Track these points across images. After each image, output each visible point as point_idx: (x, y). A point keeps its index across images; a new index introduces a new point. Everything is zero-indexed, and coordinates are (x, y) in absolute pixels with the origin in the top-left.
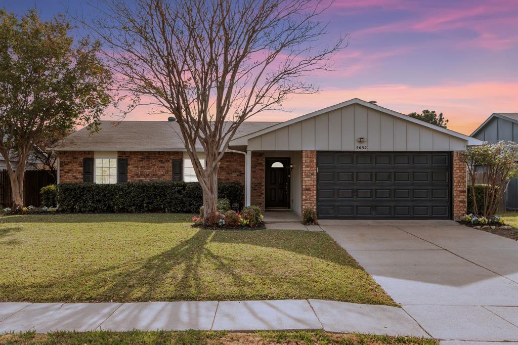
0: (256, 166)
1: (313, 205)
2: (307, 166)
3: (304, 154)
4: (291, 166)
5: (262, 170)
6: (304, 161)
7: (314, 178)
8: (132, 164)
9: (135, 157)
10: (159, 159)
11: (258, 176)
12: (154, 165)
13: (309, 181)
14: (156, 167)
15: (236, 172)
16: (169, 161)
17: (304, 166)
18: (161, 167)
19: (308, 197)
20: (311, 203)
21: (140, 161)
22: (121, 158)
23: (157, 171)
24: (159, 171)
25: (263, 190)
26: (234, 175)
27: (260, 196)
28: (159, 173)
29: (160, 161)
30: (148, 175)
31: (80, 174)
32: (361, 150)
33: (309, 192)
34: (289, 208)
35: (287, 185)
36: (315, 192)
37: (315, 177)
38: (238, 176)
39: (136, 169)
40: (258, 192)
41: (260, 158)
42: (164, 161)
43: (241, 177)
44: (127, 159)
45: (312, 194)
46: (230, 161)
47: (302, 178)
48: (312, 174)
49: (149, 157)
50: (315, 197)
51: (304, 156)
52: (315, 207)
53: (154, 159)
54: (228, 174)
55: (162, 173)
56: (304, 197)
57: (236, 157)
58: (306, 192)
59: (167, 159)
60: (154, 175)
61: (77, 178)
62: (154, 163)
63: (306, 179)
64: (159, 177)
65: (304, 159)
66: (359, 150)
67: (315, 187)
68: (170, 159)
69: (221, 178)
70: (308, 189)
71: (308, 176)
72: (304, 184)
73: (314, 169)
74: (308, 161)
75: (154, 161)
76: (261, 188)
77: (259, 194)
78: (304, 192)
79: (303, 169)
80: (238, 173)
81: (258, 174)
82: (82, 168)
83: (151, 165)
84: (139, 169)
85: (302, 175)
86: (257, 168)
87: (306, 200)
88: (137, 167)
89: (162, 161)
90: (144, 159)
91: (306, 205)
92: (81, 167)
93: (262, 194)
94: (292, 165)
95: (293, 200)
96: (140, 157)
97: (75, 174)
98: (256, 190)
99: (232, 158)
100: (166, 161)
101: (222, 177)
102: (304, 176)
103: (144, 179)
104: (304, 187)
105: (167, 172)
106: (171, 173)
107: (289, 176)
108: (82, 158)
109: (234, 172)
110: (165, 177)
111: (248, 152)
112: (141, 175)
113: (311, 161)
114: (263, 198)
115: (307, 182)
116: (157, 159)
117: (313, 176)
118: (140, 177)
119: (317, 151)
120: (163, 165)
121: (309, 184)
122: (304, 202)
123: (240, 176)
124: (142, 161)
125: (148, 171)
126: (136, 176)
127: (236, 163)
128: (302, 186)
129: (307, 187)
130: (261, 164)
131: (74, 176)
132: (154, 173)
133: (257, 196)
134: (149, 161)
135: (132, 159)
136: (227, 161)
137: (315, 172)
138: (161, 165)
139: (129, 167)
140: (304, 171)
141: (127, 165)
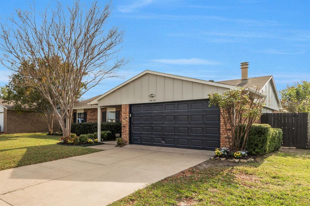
2: (124, 113)
3: (122, 106)
6: (122, 111)
17: (122, 114)
19: (124, 131)
20: (126, 135)
21: (91, 113)
22: (85, 112)
30: (94, 119)
32: (152, 102)
36: (128, 128)
37: (128, 119)
45: (126, 130)
48: (126, 118)
50: (128, 131)
56: (122, 131)
58: (124, 128)
63: (123, 121)
65: (122, 109)
66: (151, 102)
67: (128, 125)
72: (122, 124)
73: (127, 115)
74: (124, 111)
78: (122, 128)
82: (73, 117)
84: (91, 116)
87: (123, 133)
91: (123, 135)
96: (91, 111)
102: (122, 119)
106: (102, 118)
113: (126, 110)
115: (124, 122)
117: (126, 119)
118: (91, 120)
119: (129, 104)
121: (125, 124)
126: (89, 120)
129: (124, 125)
135: (88, 112)
139: (87, 116)
140: (122, 116)
141: (87, 115)
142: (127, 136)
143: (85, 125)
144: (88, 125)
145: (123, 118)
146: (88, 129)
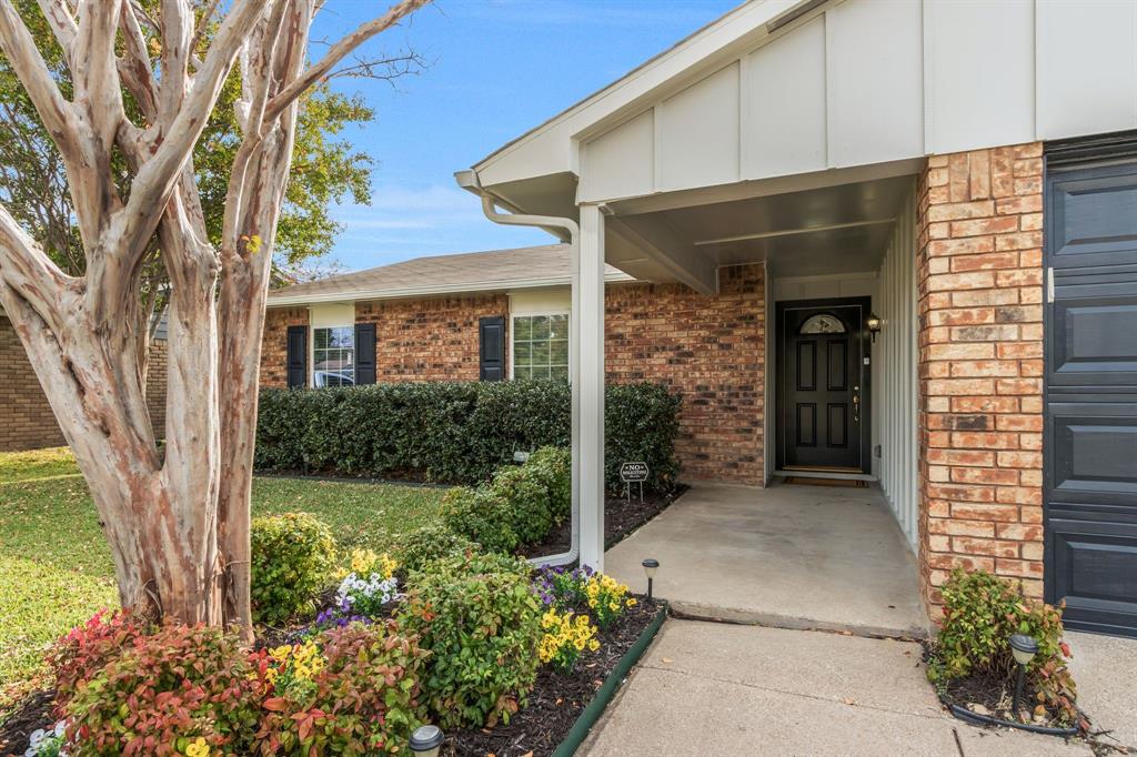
0: (734, 326)
1: (1017, 532)
3: (937, 178)
4: (873, 323)
5: (754, 339)
6: (937, 231)
7: (1020, 343)
8: (386, 338)
9: (391, 319)
10: (448, 321)
11: (741, 359)
12: (436, 338)
13: (980, 362)
14: (440, 343)
15: (664, 349)
16: (471, 324)
17: (936, 265)
18: (453, 343)
19: (970, 475)
20: (998, 523)
21: (404, 328)
22: (362, 322)
23: (444, 354)
24: (449, 355)
25: (760, 410)
26: (659, 359)
27: (750, 431)
28: (448, 359)
29: (450, 325)
31: (282, 368)
33: (980, 439)
34: (867, 471)
35: (856, 393)
36: (1034, 441)
37: (1035, 332)
38: (671, 362)
39: (395, 349)
40: (739, 418)
41: (745, 296)
42: (459, 325)
43: (681, 367)
44: (375, 324)
45: (1006, 459)
46: (644, 315)
47: (925, 344)
48: (1005, 316)
49: (424, 315)
50: (1037, 479)
51: (935, 197)
52: (1035, 552)
53: (435, 321)
54: (640, 356)
55: (455, 360)
56: (938, 474)
57: (666, 301)
58: (958, 439)
59: (468, 318)
60: (435, 366)
61: (276, 379)
62: (436, 332)
63: (956, 352)
64: (448, 372)
65: (937, 213)
67: (1034, 404)
68: (475, 318)
69: (617, 369)
70: (975, 424)
71: (968, 330)
72: (934, 387)
73: (1019, 276)
75: (435, 325)
76: (752, 403)
77: (745, 424)
78: (939, 439)
79: (934, 284)
80: (671, 354)
81: (740, 355)
82: (285, 353)
83: (428, 337)
84: (402, 349)
85: (925, 326)
86: (737, 332)
87: (954, 494)
88: (396, 344)
89: (455, 325)
90: (413, 321)
91: (954, 528)
92: (283, 349)
93: (756, 424)
94: (875, 318)
95: (879, 448)
96: (403, 316)
97: (273, 369)
98: (734, 409)
99: (650, 303)
100: (465, 325)
101: (620, 366)
102: (937, 334)
103: (413, 377)
104: (938, 405)
105: (467, 358)
106: (478, 358)
107: (866, 361)
108: (286, 328)
109: (657, 349)
110: (461, 371)
111: (584, 212)
112: (406, 367)
113: (1003, 220)
114: (759, 438)
115: (968, 368)
116: (443, 320)
117: (1011, 332)
118: (403, 372)
119: (1047, 144)
120: (459, 336)
121: (982, 388)
122: (937, 510)
123: (679, 362)
124: (408, 327)
125: (422, 354)
126: (394, 371)
127: (663, 321)
128: (924, 397)
129: (967, 407)
130: (752, 317)
131: (272, 373)
132: (438, 361)
133: (737, 431)
134: (423, 327)
135: (385, 323)
136: (636, 316)
137: (1035, 295)
138: (453, 336)
139: (379, 345)
140: (936, 300)
141: (376, 340)
142: (1029, 539)
143: (369, 400)
144: (398, 405)
145: (949, 324)
146: (398, 425)
